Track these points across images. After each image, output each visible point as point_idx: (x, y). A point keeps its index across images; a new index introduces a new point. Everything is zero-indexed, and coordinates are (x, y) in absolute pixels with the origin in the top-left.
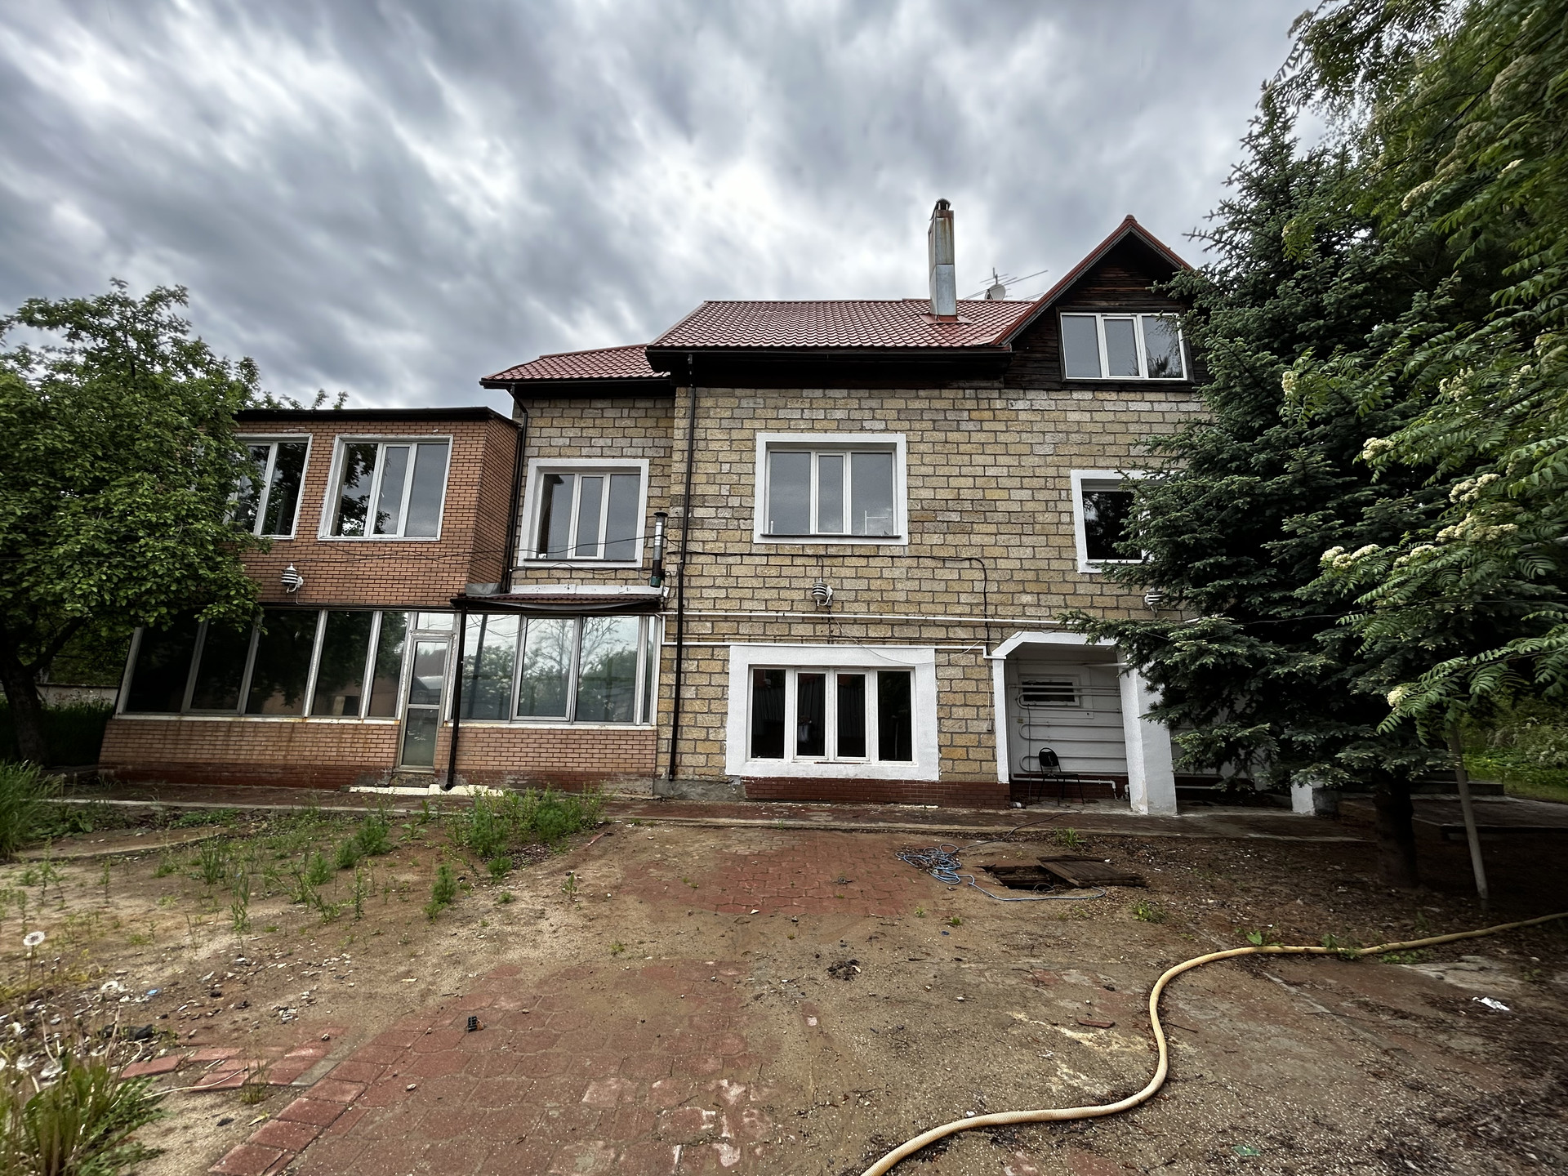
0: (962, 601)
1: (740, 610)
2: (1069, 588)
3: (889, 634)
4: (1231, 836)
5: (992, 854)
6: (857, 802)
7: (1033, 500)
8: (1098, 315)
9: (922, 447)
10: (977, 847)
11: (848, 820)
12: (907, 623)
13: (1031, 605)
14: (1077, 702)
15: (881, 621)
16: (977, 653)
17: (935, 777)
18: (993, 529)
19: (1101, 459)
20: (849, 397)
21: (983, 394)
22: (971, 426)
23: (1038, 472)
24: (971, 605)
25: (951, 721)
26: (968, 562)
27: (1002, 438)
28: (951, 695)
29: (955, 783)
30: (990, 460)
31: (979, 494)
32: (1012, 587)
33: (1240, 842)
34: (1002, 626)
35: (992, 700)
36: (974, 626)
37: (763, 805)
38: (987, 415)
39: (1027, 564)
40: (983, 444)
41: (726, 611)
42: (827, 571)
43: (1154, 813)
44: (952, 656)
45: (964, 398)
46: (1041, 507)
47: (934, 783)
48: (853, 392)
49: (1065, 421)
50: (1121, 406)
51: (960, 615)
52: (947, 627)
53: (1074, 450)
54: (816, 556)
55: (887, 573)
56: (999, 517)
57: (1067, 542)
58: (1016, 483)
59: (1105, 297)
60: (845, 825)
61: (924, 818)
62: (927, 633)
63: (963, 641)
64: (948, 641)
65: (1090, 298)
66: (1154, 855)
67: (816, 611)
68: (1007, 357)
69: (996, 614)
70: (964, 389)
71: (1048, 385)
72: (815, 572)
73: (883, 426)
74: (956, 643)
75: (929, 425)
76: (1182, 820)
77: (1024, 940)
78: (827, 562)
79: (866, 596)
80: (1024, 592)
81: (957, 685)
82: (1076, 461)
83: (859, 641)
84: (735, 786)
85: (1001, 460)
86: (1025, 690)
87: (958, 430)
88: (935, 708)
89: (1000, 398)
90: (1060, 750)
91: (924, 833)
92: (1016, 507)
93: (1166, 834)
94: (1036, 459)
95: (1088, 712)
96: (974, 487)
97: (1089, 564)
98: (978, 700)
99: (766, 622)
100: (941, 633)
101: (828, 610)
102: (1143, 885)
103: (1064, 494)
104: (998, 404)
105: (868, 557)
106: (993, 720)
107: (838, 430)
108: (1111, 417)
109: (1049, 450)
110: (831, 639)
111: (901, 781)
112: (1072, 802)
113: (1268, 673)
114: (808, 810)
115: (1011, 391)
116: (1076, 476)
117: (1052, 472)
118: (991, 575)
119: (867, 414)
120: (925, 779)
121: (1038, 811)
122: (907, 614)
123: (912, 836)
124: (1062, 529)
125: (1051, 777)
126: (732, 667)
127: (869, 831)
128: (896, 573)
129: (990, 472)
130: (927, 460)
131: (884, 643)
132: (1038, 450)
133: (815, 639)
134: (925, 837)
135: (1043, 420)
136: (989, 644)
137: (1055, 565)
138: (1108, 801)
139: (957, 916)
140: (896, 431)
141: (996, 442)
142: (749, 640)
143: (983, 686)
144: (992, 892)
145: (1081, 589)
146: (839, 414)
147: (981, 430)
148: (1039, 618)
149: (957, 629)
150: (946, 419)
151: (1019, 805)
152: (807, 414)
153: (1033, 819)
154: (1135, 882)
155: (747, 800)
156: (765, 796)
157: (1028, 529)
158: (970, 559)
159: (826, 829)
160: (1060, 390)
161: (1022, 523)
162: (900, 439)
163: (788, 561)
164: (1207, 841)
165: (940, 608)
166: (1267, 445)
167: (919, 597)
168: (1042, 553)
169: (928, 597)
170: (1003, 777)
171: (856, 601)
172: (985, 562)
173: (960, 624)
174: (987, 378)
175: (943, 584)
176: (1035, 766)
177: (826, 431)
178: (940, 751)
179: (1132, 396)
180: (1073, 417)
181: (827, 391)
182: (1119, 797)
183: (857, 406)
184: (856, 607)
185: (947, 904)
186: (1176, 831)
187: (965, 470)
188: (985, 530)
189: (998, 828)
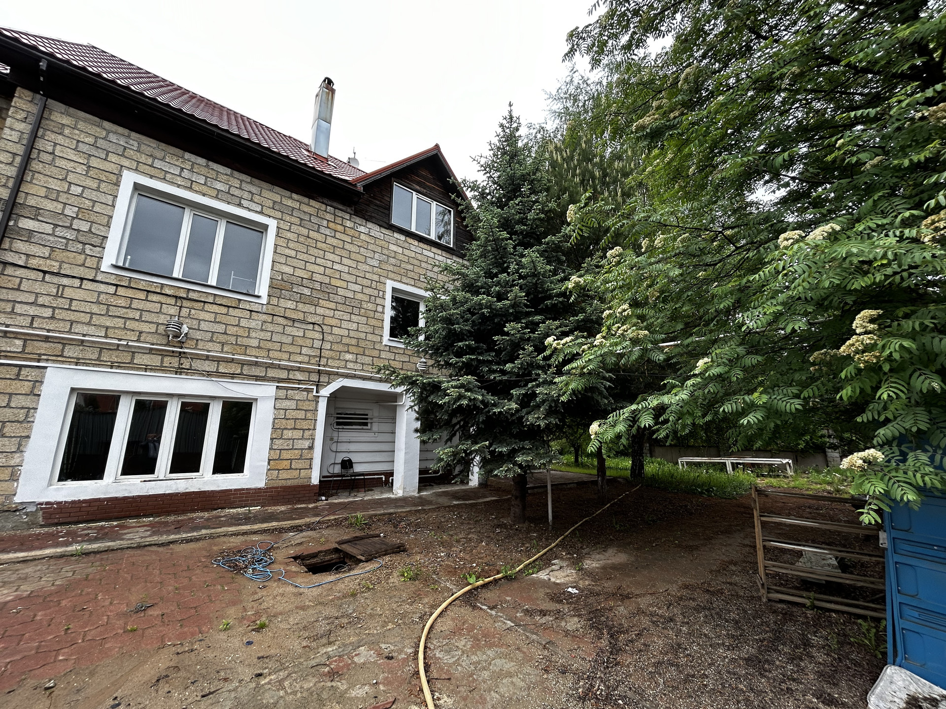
0: (303, 352)
1: (69, 332)
2: (376, 353)
3: (238, 371)
4: (446, 505)
5: (301, 543)
6: (184, 512)
7: (362, 293)
8: (414, 193)
9: (289, 235)
10: (289, 539)
11: (169, 533)
12: (256, 364)
13: (351, 362)
14: (369, 427)
15: (232, 361)
16: (309, 391)
17: (261, 484)
18: (333, 306)
19: (405, 278)
20: (232, 175)
21: (340, 213)
22: (328, 232)
23: (368, 275)
24: (310, 356)
25: (281, 441)
26: (312, 325)
27: (347, 246)
28: (284, 421)
29: (277, 488)
30: (337, 259)
31: (326, 280)
32: (341, 348)
33: (451, 508)
34: (329, 374)
35: (315, 425)
36: (310, 372)
37: (64, 529)
38: (340, 228)
39: (352, 334)
40: (334, 247)
41: (48, 331)
42: (185, 312)
43: (406, 495)
44: (290, 392)
45: (325, 211)
46: (366, 298)
47: (260, 489)
48: (236, 174)
49: (388, 249)
50: (419, 250)
51: (300, 363)
52: (289, 370)
53: (391, 268)
54: (176, 297)
55: (243, 323)
56: (339, 299)
57: (379, 324)
58: (353, 279)
59: (419, 184)
60: (164, 538)
61: (248, 519)
62: (271, 373)
63: (300, 382)
64: (288, 380)
65: (412, 181)
66: (409, 525)
67: (167, 345)
68: (358, 193)
69: (327, 365)
70: (327, 205)
71: (381, 223)
72: (173, 311)
73: (259, 209)
74: (294, 383)
75: (297, 221)
76: (420, 497)
77: (322, 627)
78: (186, 303)
79: (222, 338)
80: (348, 352)
81: (291, 414)
82: (391, 275)
83: (209, 374)
84: (27, 514)
85: (345, 261)
86: (338, 418)
87: (318, 231)
88: (270, 430)
89: (350, 220)
90: (354, 458)
91: (245, 533)
92: (351, 295)
93: (414, 508)
94: (368, 267)
95: (375, 433)
96: (324, 274)
97: (390, 340)
98: (305, 425)
99: (102, 348)
100: (283, 375)
101: (181, 344)
102: (405, 550)
103: (381, 293)
104: (348, 224)
105: (229, 307)
106: (313, 439)
107: (216, 198)
108: (413, 255)
109: (376, 264)
110: (179, 371)
111: (231, 490)
112: (358, 492)
113: (489, 412)
114: (122, 527)
115: (358, 218)
116: (390, 285)
117: (376, 278)
118: (328, 338)
119: (246, 195)
120: (253, 486)
121: (336, 501)
122: (257, 357)
123: (233, 539)
124: (377, 315)
125: (348, 476)
126: (46, 390)
127: (188, 541)
128: (253, 324)
129: (336, 267)
130: (291, 245)
131: (233, 378)
132: (369, 261)
133: (162, 369)
134: (245, 538)
135: (375, 244)
136: (319, 385)
137: (370, 337)
138: (379, 489)
139: (264, 619)
140: (270, 217)
141: (343, 248)
142: (77, 364)
143: (309, 415)
144: (299, 580)
145: (383, 355)
146: (219, 186)
147: (334, 237)
148: (355, 370)
149: (296, 373)
150: (310, 221)
151: (323, 498)
152: (186, 174)
153: (333, 508)
154: (399, 549)
155: (42, 526)
156: (69, 520)
157: (356, 311)
158: (314, 324)
159: (140, 547)
160: (387, 229)
161: (352, 306)
162: (272, 224)
163: (142, 295)
164: (434, 510)
165: (286, 356)
166: (498, 284)
167: (269, 345)
168: (362, 328)
169: (277, 346)
170: (315, 480)
171: (211, 341)
172: (324, 327)
173: (299, 369)
174: (344, 204)
175: (290, 338)
176: (337, 469)
177: (204, 195)
178: (269, 463)
179: (425, 246)
180: (393, 247)
181: (210, 163)
182: (386, 485)
183: (238, 186)
184: (210, 345)
185: (255, 605)
186: (418, 506)
187: (319, 261)
188: (328, 306)
189: (307, 520)
